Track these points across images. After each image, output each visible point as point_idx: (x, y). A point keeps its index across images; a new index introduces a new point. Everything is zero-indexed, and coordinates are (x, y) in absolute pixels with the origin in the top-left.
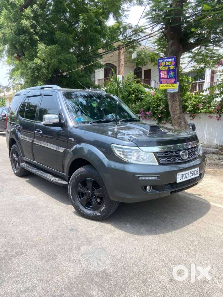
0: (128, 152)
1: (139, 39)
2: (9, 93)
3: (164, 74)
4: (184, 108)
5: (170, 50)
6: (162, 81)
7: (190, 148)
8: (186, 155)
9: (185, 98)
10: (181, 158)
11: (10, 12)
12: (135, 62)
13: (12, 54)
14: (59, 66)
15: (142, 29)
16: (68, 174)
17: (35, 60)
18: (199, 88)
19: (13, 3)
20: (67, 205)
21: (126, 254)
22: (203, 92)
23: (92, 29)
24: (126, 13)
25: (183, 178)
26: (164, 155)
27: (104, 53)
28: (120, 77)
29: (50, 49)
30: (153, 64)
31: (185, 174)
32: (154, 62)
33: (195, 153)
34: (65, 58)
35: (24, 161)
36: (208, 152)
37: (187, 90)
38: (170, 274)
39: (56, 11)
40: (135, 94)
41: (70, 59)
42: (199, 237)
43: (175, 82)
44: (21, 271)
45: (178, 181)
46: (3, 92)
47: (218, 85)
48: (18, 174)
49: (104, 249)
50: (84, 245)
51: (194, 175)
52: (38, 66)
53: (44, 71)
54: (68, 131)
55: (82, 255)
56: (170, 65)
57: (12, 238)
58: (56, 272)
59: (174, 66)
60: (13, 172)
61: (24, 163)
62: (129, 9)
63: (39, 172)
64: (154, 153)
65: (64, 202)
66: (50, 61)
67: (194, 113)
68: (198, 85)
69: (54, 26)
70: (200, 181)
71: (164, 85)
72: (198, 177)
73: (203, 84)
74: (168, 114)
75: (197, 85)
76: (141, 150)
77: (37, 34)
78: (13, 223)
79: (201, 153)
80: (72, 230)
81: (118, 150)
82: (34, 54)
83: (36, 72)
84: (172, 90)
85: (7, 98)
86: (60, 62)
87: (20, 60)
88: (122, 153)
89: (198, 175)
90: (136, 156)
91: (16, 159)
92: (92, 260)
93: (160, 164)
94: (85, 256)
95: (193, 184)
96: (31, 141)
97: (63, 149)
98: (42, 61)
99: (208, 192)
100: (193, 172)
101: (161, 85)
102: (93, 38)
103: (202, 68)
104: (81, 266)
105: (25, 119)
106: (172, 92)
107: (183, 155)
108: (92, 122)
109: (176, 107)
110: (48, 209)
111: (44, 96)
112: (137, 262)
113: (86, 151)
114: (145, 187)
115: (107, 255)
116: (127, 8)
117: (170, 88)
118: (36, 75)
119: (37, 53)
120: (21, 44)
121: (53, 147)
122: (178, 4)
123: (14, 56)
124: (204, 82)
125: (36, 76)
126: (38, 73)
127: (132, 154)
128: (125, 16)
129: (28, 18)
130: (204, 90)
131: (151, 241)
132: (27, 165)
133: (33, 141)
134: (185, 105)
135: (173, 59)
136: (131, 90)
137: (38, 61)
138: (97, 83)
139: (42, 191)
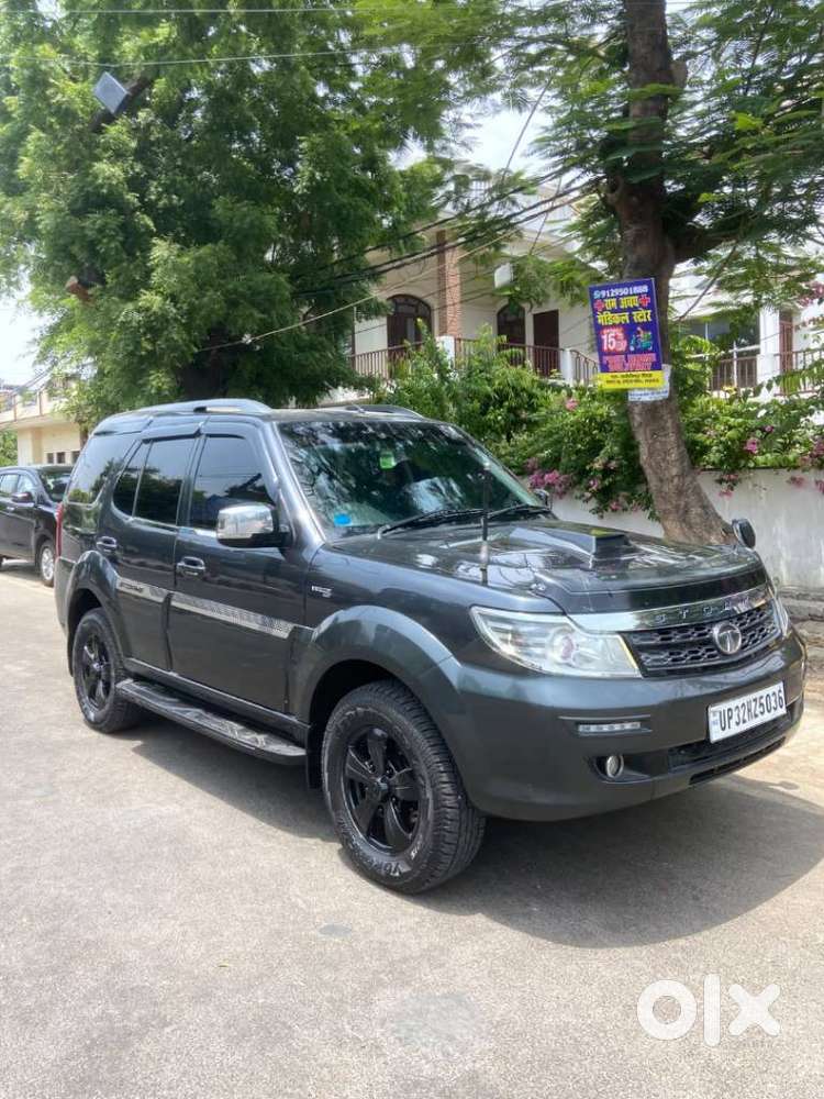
0: (531, 634)
1: (515, 215)
2: (34, 411)
3: (616, 337)
4: (695, 452)
5: (629, 257)
6: (608, 363)
7: (744, 613)
8: (735, 637)
9: (693, 414)
10: (719, 650)
11: (56, 138)
12: (505, 296)
13: (60, 278)
14: (228, 314)
15: (522, 181)
16: (306, 719)
17: (144, 297)
18: (742, 372)
19: (64, 106)
20: (298, 839)
21: (541, 1015)
22: (757, 393)
23: (344, 184)
24: (466, 133)
25: (733, 722)
26: (657, 640)
27: (390, 266)
28: (446, 344)
29: (198, 259)
30: (568, 298)
31: (737, 707)
32: (569, 293)
33: (763, 629)
34: (250, 288)
35: (128, 674)
36: (800, 617)
37: (698, 389)
38: (711, 1082)
39: (215, 127)
40: (506, 403)
41: (268, 291)
42: (800, 943)
43: (656, 366)
44: (170, 1088)
45: (717, 734)
46: (11, 407)
47: (811, 367)
48: (103, 725)
49: (459, 1000)
50: (381, 983)
51: (769, 711)
52: (152, 318)
53: (177, 335)
54: (306, 562)
55: (383, 1023)
56: (635, 309)
57: (118, 967)
58: (300, 1086)
59: (649, 312)
60: (82, 716)
61: (129, 681)
62: (476, 122)
63: (191, 715)
64: (626, 635)
65: (285, 825)
66: (197, 298)
67: (732, 472)
68: (735, 363)
69: (210, 181)
70: (789, 732)
71: (616, 376)
72: (784, 716)
73: (755, 361)
74: (635, 475)
75: (732, 363)
76: (576, 624)
77: (148, 208)
78: (110, 909)
79: (785, 628)
80: (331, 930)
81: (496, 630)
82: (138, 278)
83: (146, 340)
84: (647, 391)
85: (22, 431)
86: (233, 304)
87: (85, 298)
88: (509, 637)
89: (782, 711)
90: (562, 649)
91: (95, 666)
92: (419, 1038)
93: (649, 674)
94: (393, 1025)
95: (769, 744)
96: (161, 600)
97: (290, 626)
98: (168, 302)
99: (814, 771)
100: (763, 701)
101: (607, 376)
102: (349, 214)
103: (747, 308)
104: (385, 1063)
105: (139, 519)
106: (646, 399)
107: (723, 640)
108: (388, 527)
109: (667, 453)
110: (232, 852)
111: (209, 439)
112: (587, 1044)
113: (371, 634)
114: (601, 763)
115: (472, 1022)
116: (469, 117)
117: (640, 385)
118: (147, 350)
119: (148, 273)
120: (91, 246)
121: (250, 621)
122: (650, 104)
123: (68, 284)
124: (757, 352)
125: (143, 353)
126: (153, 342)
127: (545, 640)
128: (464, 144)
129: (119, 155)
130: (761, 386)
131: (627, 965)
132: (143, 689)
133: (168, 598)
134: (695, 443)
135: (645, 289)
136: (489, 389)
137: (151, 300)
138: (361, 369)
139: (197, 784)
